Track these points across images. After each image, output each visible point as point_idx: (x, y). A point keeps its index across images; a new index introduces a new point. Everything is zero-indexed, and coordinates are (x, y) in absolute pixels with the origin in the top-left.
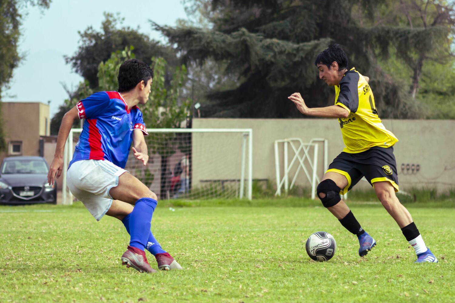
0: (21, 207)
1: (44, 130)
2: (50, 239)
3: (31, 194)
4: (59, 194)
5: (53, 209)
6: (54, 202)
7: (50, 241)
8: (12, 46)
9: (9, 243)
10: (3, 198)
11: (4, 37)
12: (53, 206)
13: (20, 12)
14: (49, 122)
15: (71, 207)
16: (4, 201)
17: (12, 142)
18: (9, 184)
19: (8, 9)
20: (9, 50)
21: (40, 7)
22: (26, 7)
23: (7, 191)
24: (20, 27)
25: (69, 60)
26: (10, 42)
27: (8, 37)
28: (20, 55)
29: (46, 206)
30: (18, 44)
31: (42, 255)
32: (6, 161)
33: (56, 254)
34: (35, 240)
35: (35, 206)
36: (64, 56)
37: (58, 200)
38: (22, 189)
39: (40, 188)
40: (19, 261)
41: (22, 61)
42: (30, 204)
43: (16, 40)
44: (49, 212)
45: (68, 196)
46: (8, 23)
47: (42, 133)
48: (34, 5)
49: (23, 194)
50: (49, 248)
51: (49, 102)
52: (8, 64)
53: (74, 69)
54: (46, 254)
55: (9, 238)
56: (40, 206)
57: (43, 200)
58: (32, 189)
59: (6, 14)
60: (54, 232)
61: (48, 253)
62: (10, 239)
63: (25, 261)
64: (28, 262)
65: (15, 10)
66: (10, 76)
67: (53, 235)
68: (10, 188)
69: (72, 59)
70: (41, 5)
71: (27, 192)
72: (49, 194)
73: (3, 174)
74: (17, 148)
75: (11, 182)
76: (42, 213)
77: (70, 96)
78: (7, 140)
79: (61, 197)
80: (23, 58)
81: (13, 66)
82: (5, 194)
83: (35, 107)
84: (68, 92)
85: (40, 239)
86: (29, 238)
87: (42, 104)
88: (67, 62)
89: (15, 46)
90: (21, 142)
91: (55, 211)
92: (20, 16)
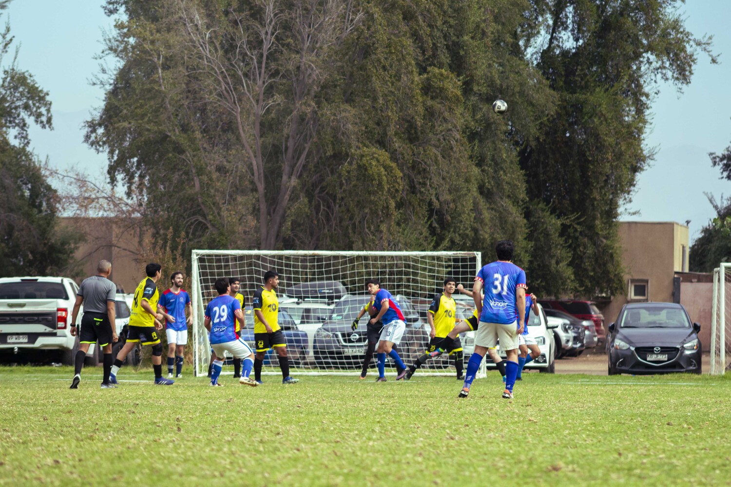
0: (649, 376)
1: (680, 264)
2: (700, 426)
3: (664, 357)
4: (704, 358)
5: (697, 380)
6: (698, 371)
7: (701, 429)
8: (635, 138)
9: (641, 430)
10: (622, 364)
11: (623, 126)
12: (696, 376)
13: (646, 89)
14: (688, 251)
15: (723, 378)
16: (623, 368)
17: (633, 281)
18: (630, 343)
19: (629, 86)
20: (630, 145)
21: (676, 82)
22: (655, 82)
23: (629, 353)
24: (647, 112)
25: (718, 160)
26: (631, 134)
27: (629, 126)
28: (645, 153)
29: (686, 375)
30: (642, 137)
31: (692, 450)
32: (626, 309)
33: (712, 448)
34: (679, 428)
35: (669, 376)
36: (711, 154)
37: (703, 367)
38: (650, 350)
39: (677, 349)
40: (661, 459)
41: (648, 161)
42: (662, 373)
43: (640, 131)
44: (690, 386)
45: (718, 363)
46: (628, 105)
47: (677, 268)
48: (667, 79)
49: (651, 358)
50: (701, 438)
51: (688, 222)
52: (628, 166)
53: (725, 174)
54: (698, 448)
55: (638, 424)
56: (676, 376)
57: (682, 367)
58: (664, 350)
59: (625, 92)
60: (705, 415)
61: (701, 447)
62: (641, 425)
63: (669, 458)
64: (674, 461)
65: (639, 86)
66: (631, 183)
67: (703, 421)
68: (633, 349)
69: (722, 160)
70: (677, 79)
71: (657, 354)
72: (689, 359)
73: (622, 327)
74: (641, 290)
75: (633, 340)
76: (681, 386)
77: (719, 213)
78: (626, 277)
79: (708, 363)
80: (651, 157)
81: (635, 169)
82: (625, 357)
83: (667, 229)
84: (716, 207)
85: (685, 426)
86: (668, 424)
87: (677, 224)
88: (715, 163)
89: (639, 140)
90: (647, 281)
91: (700, 383)
92: (647, 96)
